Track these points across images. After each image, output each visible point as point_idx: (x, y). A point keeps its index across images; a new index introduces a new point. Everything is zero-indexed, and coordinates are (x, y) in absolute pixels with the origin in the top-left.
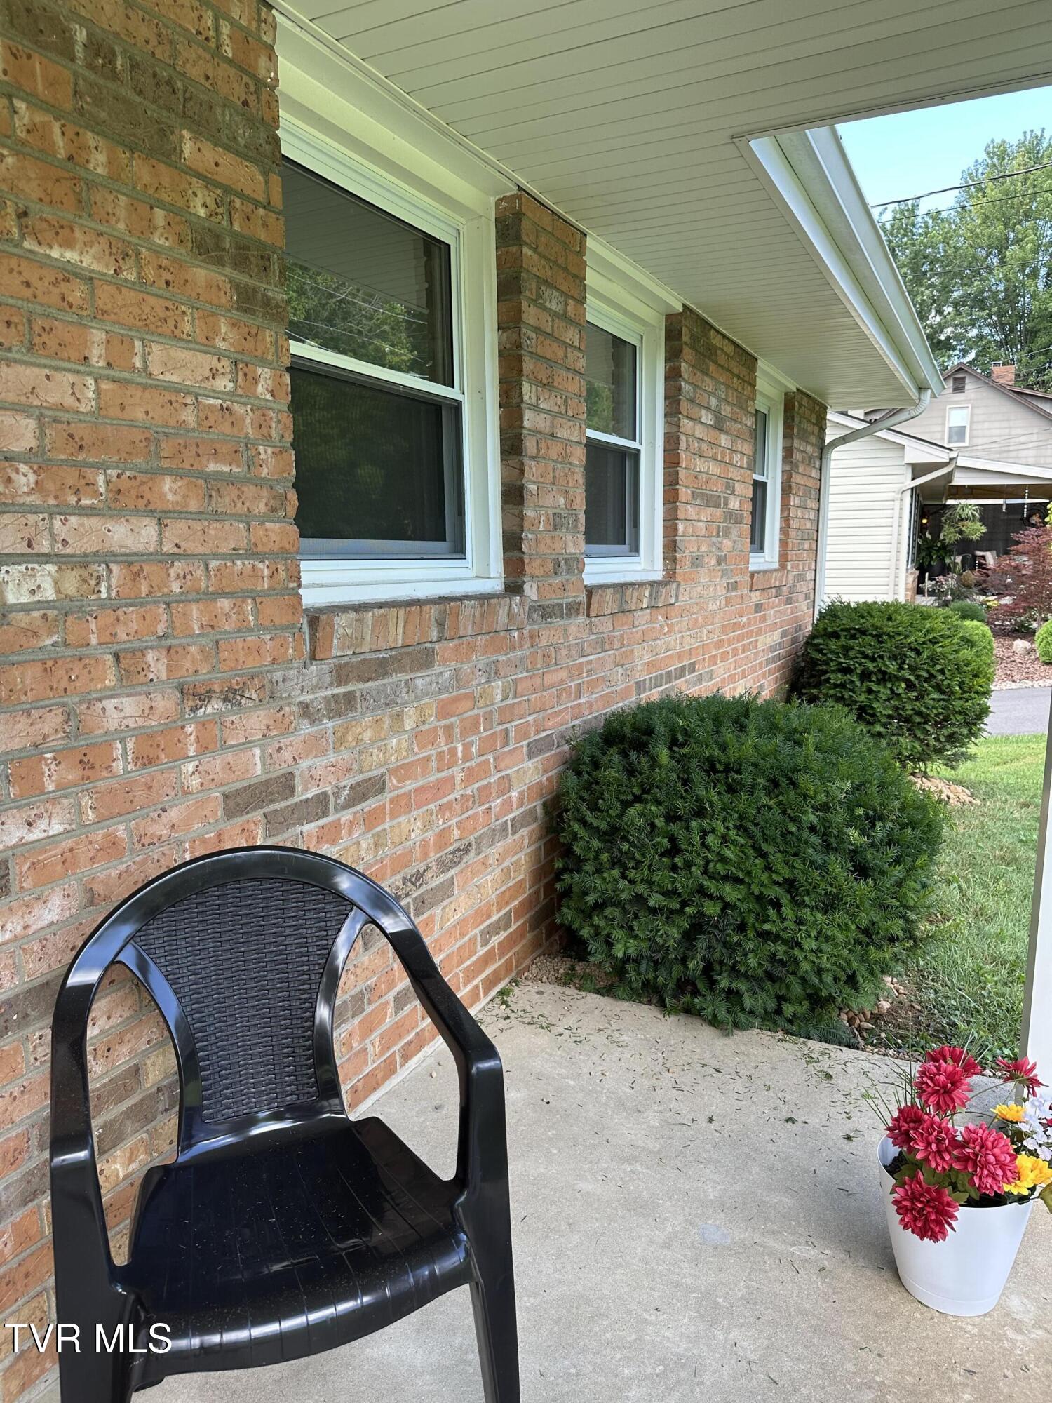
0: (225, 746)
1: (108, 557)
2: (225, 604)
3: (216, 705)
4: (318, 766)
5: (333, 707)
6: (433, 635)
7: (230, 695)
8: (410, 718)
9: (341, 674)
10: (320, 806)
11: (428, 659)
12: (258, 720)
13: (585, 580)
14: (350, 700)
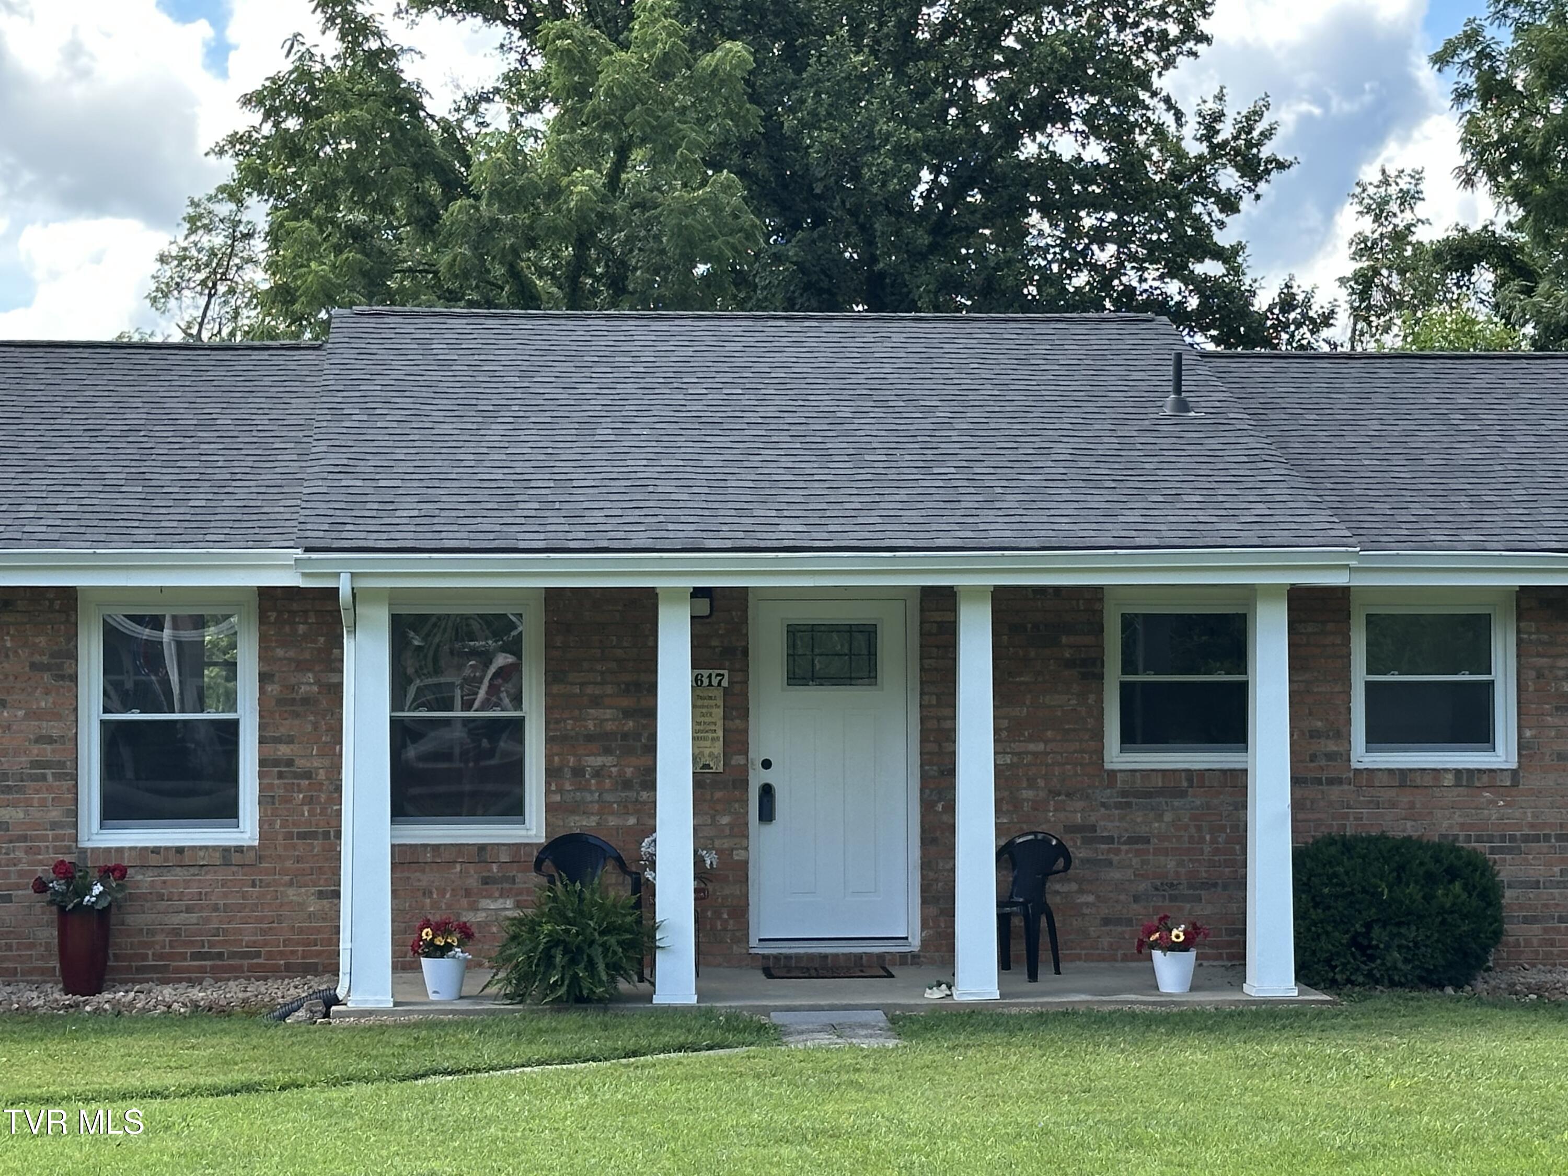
0: (1065, 810)
1: (1027, 753)
2: (1069, 767)
3: (1062, 797)
4: (1109, 825)
5: (1118, 806)
6: (1185, 784)
7: (1068, 795)
8: (1168, 817)
9: (1124, 794)
10: (1110, 840)
11: (1183, 794)
12: (1080, 805)
13: (1354, 765)
14: (1129, 805)
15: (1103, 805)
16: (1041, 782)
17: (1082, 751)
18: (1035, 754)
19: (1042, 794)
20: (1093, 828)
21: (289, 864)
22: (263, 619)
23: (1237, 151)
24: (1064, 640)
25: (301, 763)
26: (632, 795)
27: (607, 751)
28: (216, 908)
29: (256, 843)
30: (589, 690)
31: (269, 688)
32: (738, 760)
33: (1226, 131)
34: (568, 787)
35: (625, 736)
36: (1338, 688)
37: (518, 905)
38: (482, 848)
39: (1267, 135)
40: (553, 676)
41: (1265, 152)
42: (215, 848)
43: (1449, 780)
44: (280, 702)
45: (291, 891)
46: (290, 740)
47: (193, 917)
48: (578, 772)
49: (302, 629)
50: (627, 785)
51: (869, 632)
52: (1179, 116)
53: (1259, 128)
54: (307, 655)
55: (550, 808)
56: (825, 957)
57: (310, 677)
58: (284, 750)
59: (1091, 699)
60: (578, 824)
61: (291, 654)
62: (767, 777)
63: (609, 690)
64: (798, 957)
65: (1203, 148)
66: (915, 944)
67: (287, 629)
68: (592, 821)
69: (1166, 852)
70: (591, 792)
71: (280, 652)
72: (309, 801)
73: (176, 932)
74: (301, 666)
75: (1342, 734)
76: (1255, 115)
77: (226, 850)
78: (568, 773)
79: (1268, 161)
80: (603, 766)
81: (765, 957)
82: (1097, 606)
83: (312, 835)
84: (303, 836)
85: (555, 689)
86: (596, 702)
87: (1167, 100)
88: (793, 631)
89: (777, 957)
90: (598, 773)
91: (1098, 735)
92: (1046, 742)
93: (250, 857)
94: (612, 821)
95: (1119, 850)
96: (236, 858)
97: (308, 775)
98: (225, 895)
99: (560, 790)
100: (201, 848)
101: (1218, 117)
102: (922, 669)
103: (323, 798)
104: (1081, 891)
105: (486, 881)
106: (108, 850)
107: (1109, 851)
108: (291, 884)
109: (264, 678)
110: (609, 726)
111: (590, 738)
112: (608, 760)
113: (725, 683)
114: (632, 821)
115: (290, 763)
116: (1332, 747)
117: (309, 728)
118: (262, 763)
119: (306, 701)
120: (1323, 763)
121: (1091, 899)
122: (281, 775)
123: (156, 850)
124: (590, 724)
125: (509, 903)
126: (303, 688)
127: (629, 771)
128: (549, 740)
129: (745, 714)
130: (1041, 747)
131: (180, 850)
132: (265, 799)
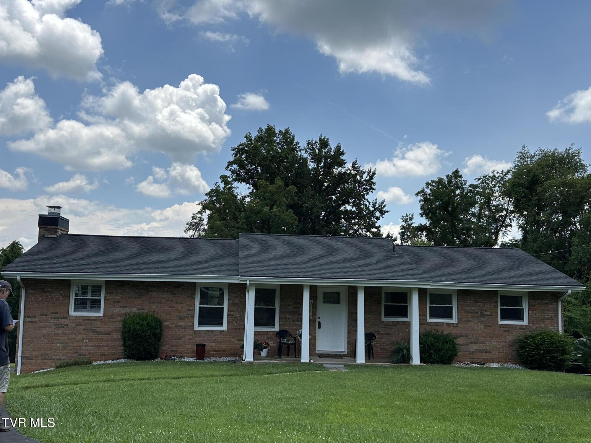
0: (374, 328)
1: (367, 317)
2: (375, 320)
4: (382, 331)
5: (384, 327)
6: (396, 324)
7: (375, 325)
8: (393, 330)
9: (385, 325)
10: (382, 334)
11: (396, 326)
12: (377, 327)
13: (428, 321)
14: (386, 327)
15: (381, 327)
16: (370, 323)
17: (378, 317)
18: (369, 317)
19: (370, 325)
20: (379, 332)
21: (232, 334)
22: (229, 289)
23: (379, 209)
24: (374, 296)
25: (235, 315)
26: (295, 323)
27: (291, 314)
28: (219, 342)
29: (226, 330)
30: (288, 303)
31: (230, 301)
32: (314, 317)
33: (377, 206)
34: (283, 321)
35: (294, 312)
36: (424, 307)
37: (274, 343)
38: (267, 332)
39: (384, 206)
40: (281, 301)
41: (384, 209)
42: (219, 331)
43: (445, 325)
44: (232, 304)
45: (232, 339)
46: (233, 311)
47: (214, 344)
48: (285, 318)
49: (236, 290)
50: (294, 321)
51: (338, 294)
52: (369, 203)
53: (383, 205)
54: (237, 295)
55: (280, 325)
56: (330, 354)
57: (237, 299)
58: (232, 313)
59: (379, 307)
60: (286, 328)
61: (234, 295)
62: (320, 320)
63: (291, 303)
64: (325, 354)
65: (373, 209)
66: (346, 353)
67: (233, 290)
68: (288, 327)
69: (393, 336)
70: (288, 322)
71: (232, 295)
72: (236, 322)
73: (211, 346)
74: (236, 297)
75: (425, 315)
76: (382, 203)
77: (221, 331)
78: (283, 318)
79: (385, 211)
80: (290, 317)
81: (319, 354)
82: (380, 290)
83: (237, 329)
84: (235, 329)
85: (282, 303)
86: (289, 305)
87: (367, 200)
88: (325, 293)
89: (321, 354)
90: (289, 319)
91: (380, 314)
92: (371, 315)
93: (225, 333)
94: (291, 328)
95: (384, 336)
96: (222, 333)
97: (236, 318)
98: (220, 340)
99: (282, 322)
100: (216, 331)
101: (376, 203)
102: (348, 301)
103: (239, 322)
104: (377, 343)
105: (268, 338)
106: (199, 331)
107: (382, 336)
108: (232, 338)
109: (229, 299)
110: (291, 310)
111: (287, 312)
112: (291, 316)
113: (312, 302)
114: (295, 328)
115: (233, 315)
116: (423, 318)
117: (237, 309)
118: (228, 315)
119: (236, 304)
120: (422, 321)
121: (379, 345)
122: (231, 318)
123: (208, 331)
124: (288, 309)
125: (272, 342)
126: (236, 302)
127: (294, 318)
128: (280, 312)
129: (316, 308)
130: (370, 316)
131: (212, 331)
132: (228, 322)
